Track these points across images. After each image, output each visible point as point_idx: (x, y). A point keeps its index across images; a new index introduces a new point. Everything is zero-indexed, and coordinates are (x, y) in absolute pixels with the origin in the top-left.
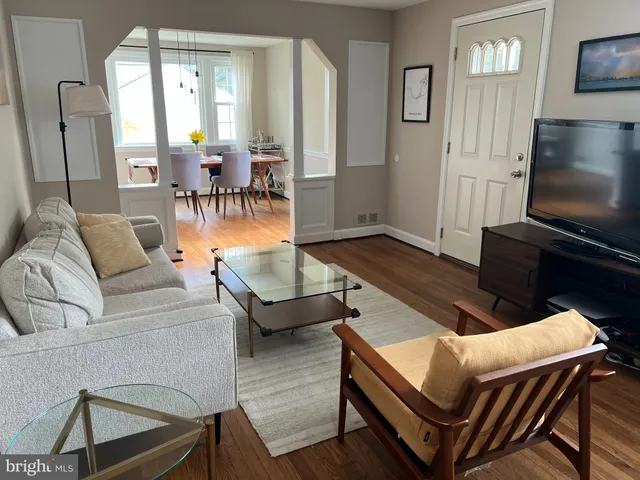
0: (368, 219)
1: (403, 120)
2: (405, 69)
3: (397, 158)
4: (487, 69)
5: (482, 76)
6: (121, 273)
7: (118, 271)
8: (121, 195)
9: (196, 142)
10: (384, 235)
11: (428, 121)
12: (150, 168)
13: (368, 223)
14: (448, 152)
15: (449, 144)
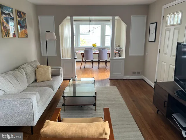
0: (136, 73)
1: (149, 41)
2: (150, 24)
3: (147, 54)
4: (172, 24)
5: (170, 26)
6: (43, 81)
7: (42, 81)
8: (61, 61)
9: (94, 47)
10: (142, 79)
11: (155, 41)
12: (81, 53)
13: (136, 74)
14: (159, 53)
15: (160, 50)
